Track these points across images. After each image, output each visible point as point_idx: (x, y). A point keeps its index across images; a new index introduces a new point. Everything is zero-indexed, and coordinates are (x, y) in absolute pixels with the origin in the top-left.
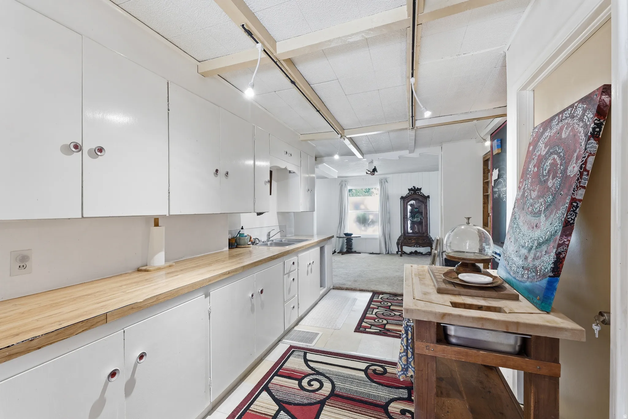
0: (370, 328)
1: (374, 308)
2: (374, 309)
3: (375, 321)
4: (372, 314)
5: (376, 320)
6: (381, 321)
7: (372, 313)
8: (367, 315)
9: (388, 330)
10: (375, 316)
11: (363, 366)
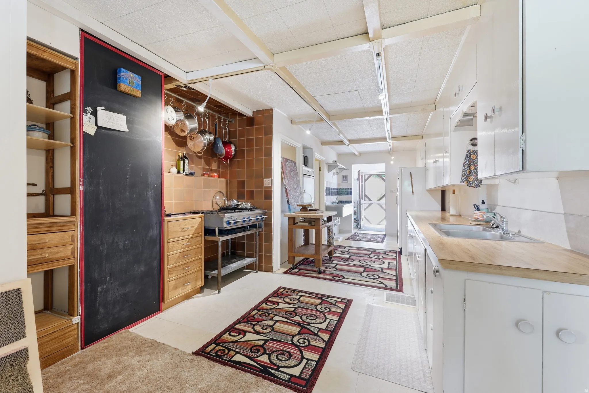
0: (337, 302)
1: (325, 331)
2: (326, 329)
3: (330, 309)
4: (331, 320)
5: (328, 310)
6: (323, 309)
7: (330, 322)
8: (337, 318)
9: (319, 298)
10: (328, 316)
11: (344, 280)
